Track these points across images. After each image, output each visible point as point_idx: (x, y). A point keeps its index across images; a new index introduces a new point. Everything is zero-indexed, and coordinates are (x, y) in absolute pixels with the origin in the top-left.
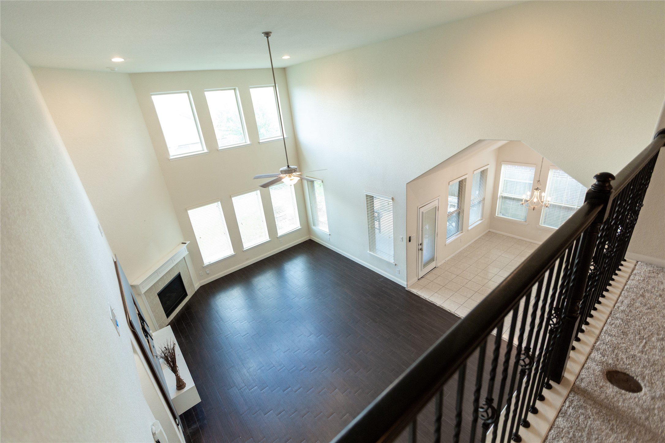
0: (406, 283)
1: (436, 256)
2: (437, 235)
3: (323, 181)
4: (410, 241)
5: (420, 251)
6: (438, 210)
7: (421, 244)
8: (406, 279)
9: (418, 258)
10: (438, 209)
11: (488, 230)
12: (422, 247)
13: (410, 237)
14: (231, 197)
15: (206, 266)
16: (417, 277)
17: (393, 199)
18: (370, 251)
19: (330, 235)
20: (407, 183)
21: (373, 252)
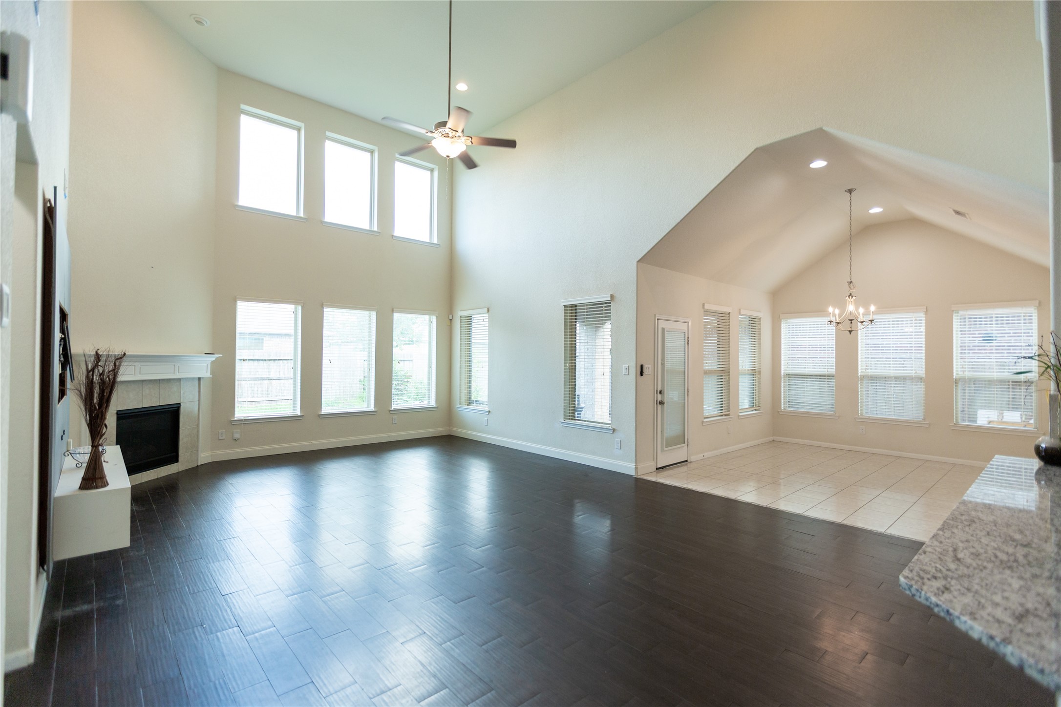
0: (633, 465)
1: (688, 437)
2: (688, 391)
3: (490, 309)
4: (642, 374)
5: (659, 407)
6: (688, 343)
7: (661, 392)
8: (634, 456)
9: (657, 421)
10: (688, 341)
11: (771, 438)
12: (663, 397)
13: (642, 366)
14: (322, 306)
15: (236, 420)
16: (654, 460)
17: (612, 297)
18: (565, 418)
19: (489, 413)
20: (638, 261)
21: (569, 419)
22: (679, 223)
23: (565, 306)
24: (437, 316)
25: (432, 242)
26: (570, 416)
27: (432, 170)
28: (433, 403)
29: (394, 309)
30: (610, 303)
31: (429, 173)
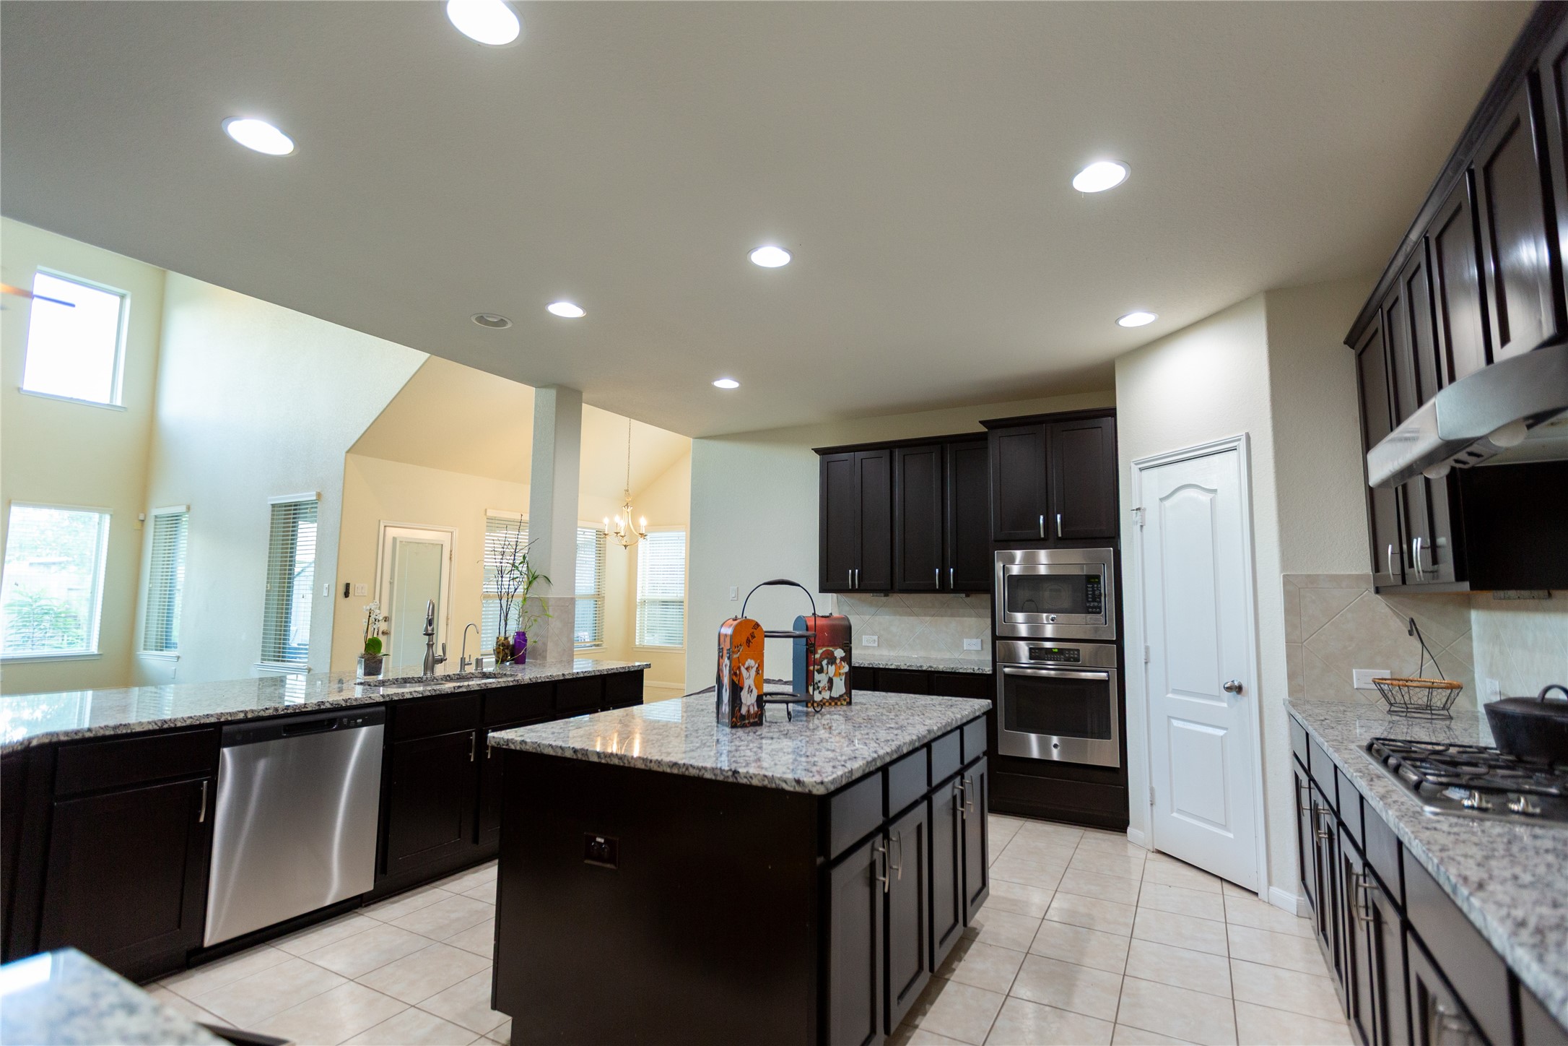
3: (191, 507)
4: (346, 595)
6: (451, 558)
7: (385, 620)
10: (450, 555)
12: (390, 626)
13: (348, 586)
17: (319, 495)
18: (263, 660)
19: (178, 659)
20: (348, 452)
21: (275, 660)
22: (385, 409)
23: (273, 506)
24: (111, 515)
25: (114, 404)
26: (274, 656)
27: (123, 297)
28: (94, 649)
29: (13, 501)
30: (317, 503)
31: (118, 299)
